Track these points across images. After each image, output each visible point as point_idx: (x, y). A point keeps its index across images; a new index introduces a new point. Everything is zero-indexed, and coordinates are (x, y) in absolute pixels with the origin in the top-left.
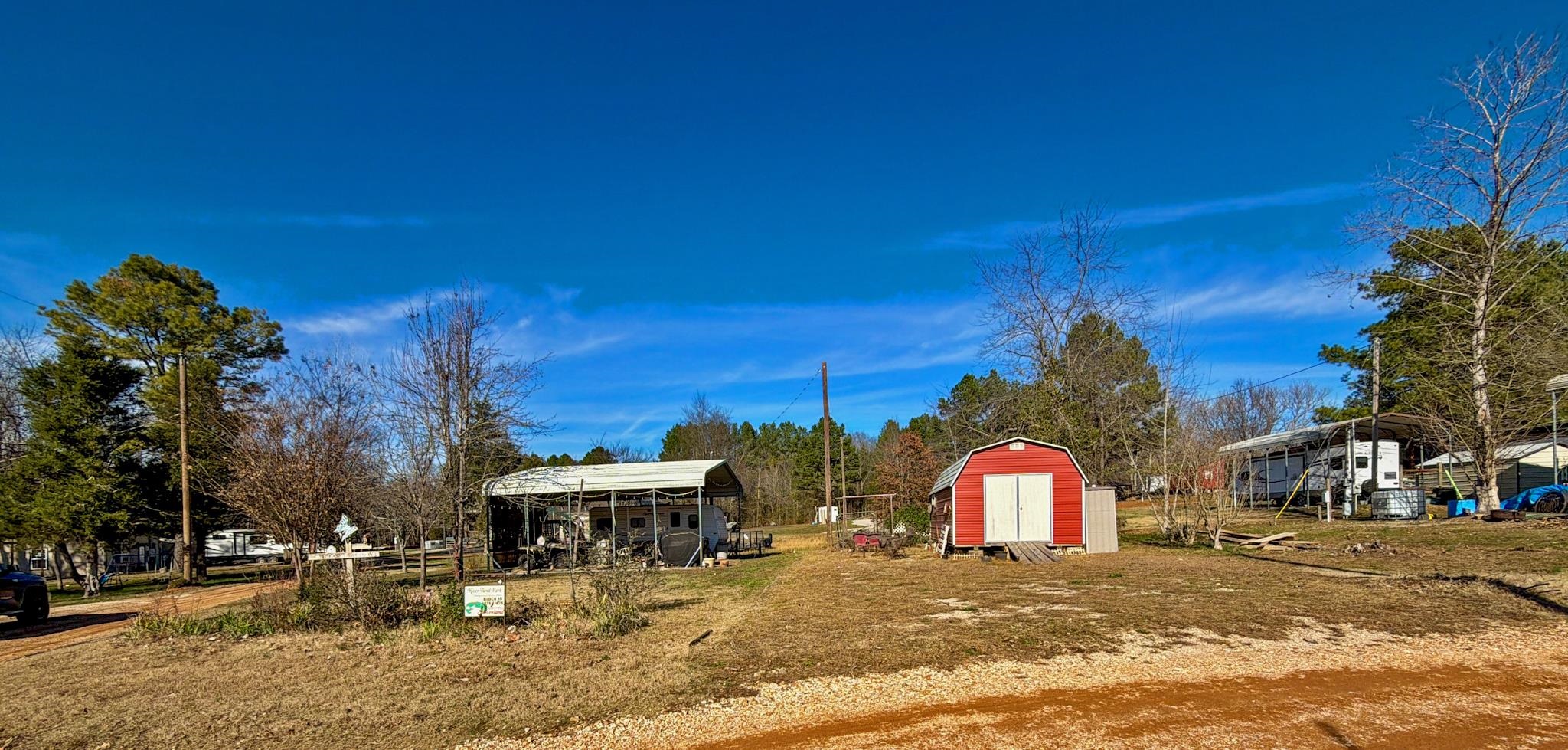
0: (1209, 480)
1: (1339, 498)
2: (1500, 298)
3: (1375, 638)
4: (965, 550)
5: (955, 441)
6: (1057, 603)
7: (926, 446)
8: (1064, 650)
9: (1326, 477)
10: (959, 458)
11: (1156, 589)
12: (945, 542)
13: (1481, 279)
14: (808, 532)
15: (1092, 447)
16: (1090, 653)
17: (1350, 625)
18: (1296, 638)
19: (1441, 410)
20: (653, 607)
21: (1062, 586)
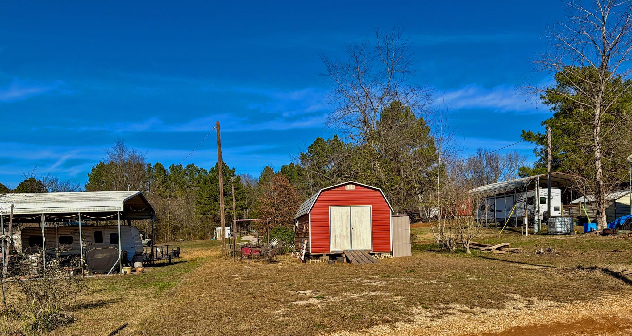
0: (463, 210)
1: (532, 222)
2: (606, 110)
3: (549, 305)
4: (317, 257)
5: (311, 182)
6: (375, 291)
7: (292, 185)
8: (379, 322)
9: (525, 209)
10: (314, 194)
11: (433, 280)
12: (304, 251)
13: (598, 98)
14: (208, 245)
15: (396, 189)
16: (395, 323)
17: (537, 298)
18: (510, 307)
19: (581, 171)
20: (79, 307)
21: (378, 279)
